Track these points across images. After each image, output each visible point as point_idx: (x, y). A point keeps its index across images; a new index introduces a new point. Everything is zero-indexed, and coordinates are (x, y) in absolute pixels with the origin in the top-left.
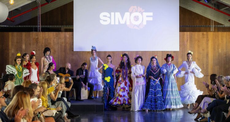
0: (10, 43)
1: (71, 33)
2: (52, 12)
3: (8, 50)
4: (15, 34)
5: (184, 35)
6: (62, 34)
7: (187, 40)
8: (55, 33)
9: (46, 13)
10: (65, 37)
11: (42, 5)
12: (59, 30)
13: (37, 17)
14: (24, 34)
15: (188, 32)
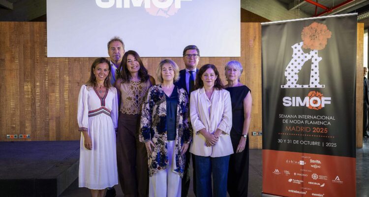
1: (42, 23)
5: (248, 28)
7: (255, 37)
15: (257, 23)
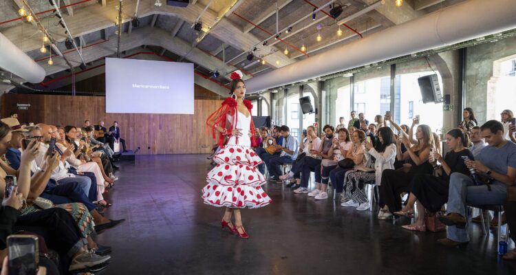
0: (45, 105)
1: (103, 97)
2: (83, 81)
3: (44, 110)
4: (50, 96)
6: (96, 98)
8: (89, 97)
9: (79, 82)
10: (98, 101)
11: (76, 74)
12: (92, 95)
13: (71, 85)
14: (59, 96)
